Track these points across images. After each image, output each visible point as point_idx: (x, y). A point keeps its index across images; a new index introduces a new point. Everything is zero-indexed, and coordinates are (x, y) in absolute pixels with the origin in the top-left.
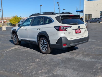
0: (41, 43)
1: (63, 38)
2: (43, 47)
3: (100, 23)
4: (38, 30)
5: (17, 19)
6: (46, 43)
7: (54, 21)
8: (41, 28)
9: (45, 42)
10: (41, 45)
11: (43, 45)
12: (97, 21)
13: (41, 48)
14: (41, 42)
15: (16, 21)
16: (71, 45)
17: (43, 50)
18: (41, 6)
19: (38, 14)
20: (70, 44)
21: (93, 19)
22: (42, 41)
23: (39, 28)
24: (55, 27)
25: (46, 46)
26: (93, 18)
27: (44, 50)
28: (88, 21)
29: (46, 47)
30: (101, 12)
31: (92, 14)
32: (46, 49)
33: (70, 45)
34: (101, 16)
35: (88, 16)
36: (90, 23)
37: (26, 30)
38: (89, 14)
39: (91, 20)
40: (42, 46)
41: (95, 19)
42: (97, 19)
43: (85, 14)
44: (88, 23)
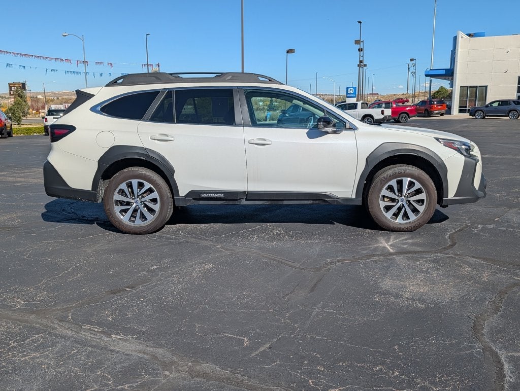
12: (510, 111)
18: (290, 51)
21: (495, 105)
26: (493, 103)
28: (476, 112)
31: (486, 87)
35: (471, 92)
36: (484, 118)
38: (476, 87)
39: (487, 106)
41: (501, 105)
42: (510, 104)
43: (461, 87)
44: (477, 117)
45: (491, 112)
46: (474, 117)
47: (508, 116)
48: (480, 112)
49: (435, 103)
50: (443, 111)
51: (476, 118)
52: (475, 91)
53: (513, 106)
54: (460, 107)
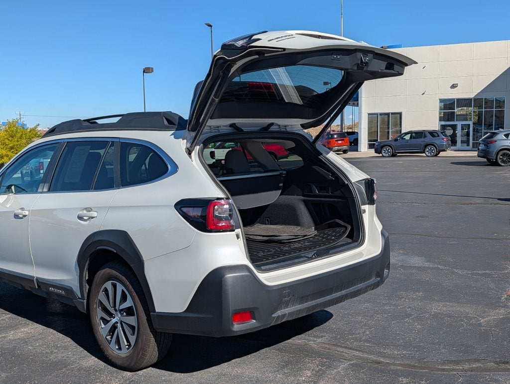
0: (101, 303)
1: (229, 276)
2: (114, 328)
3: (442, 154)
4: (80, 218)
5: (21, 138)
6: (129, 303)
7: (176, 168)
8: (99, 209)
9: (124, 298)
10: (100, 313)
11: (111, 315)
12: (426, 146)
13: (102, 330)
14: (101, 296)
15: (12, 148)
16: (279, 313)
17: (114, 347)
18: (147, 70)
19: (91, 124)
20: (276, 310)
21: (408, 137)
22: (106, 290)
23: (89, 209)
24: (182, 206)
25: (132, 320)
26: (406, 134)
27: (118, 342)
28: (382, 147)
29: (132, 328)
30: (441, 101)
31: (400, 114)
32: (133, 339)
33: (275, 315)
34: (443, 123)
35: (383, 121)
36: (394, 155)
37: (16, 216)
38: (388, 114)
39: (396, 140)
40: (106, 322)
41: (414, 138)
42: (425, 137)
43: (369, 114)
44: (384, 154)
45: (402, 147)
46: (381, 155)
47: (424, 152)
48: (388, 148)
49: (335, 136)
50: (345, 147)
51: (383, 156)
52: (386, 119)
53: (429, 139)
54: (369, 141)
